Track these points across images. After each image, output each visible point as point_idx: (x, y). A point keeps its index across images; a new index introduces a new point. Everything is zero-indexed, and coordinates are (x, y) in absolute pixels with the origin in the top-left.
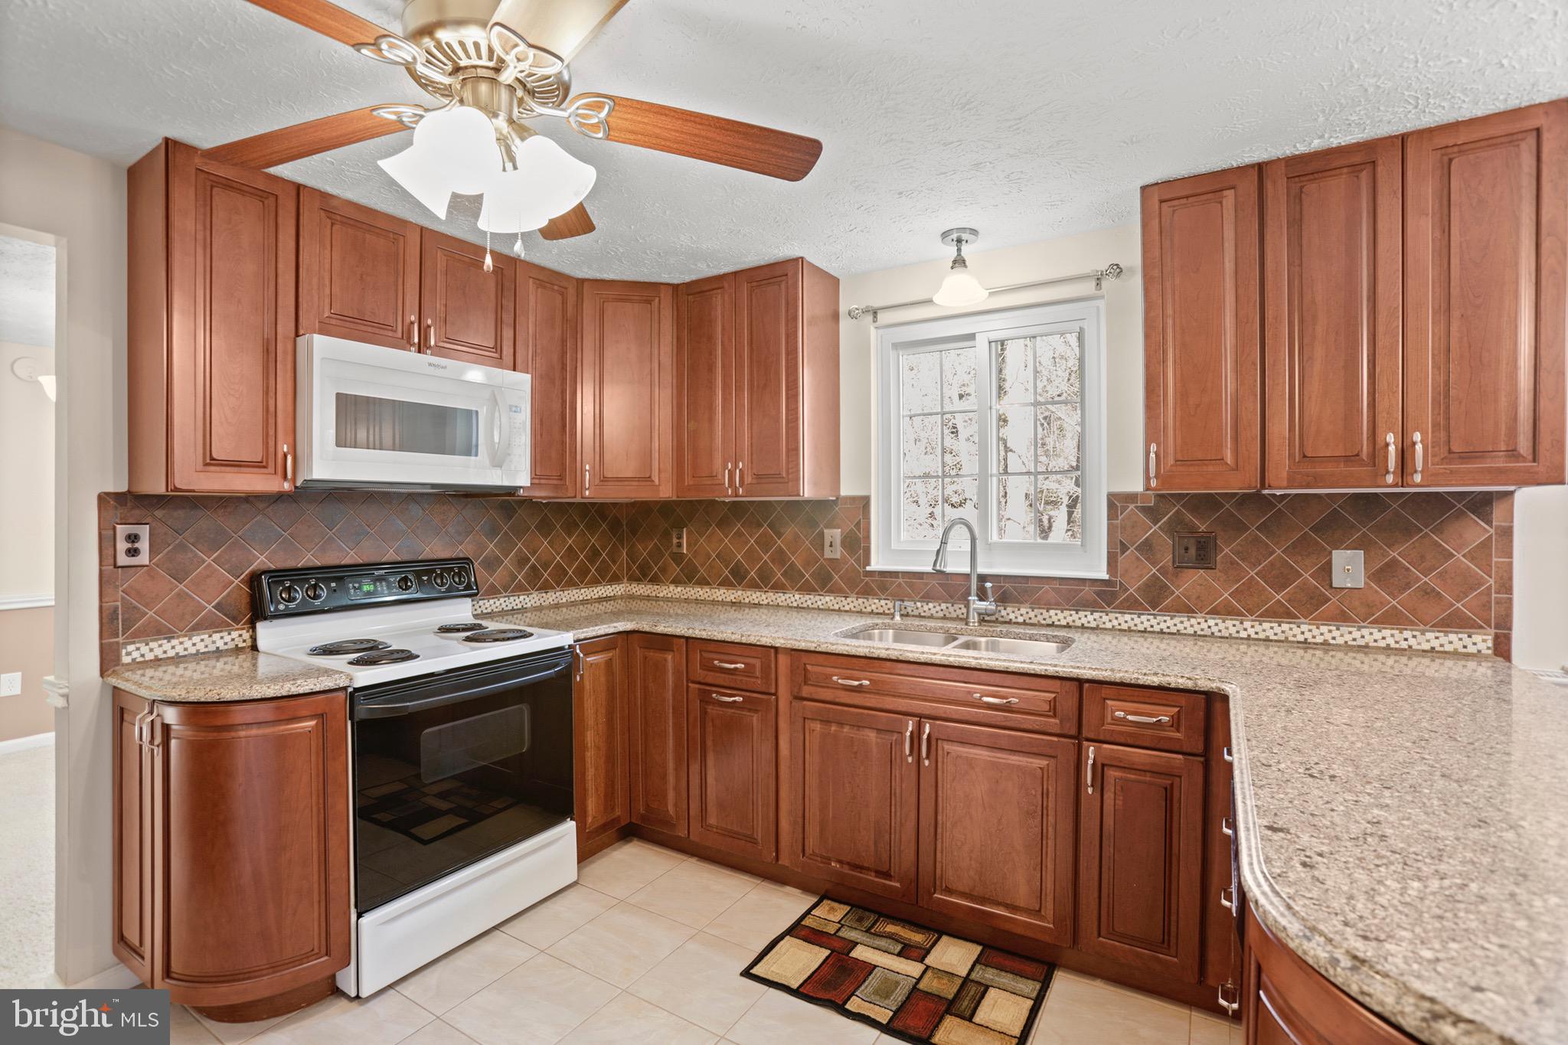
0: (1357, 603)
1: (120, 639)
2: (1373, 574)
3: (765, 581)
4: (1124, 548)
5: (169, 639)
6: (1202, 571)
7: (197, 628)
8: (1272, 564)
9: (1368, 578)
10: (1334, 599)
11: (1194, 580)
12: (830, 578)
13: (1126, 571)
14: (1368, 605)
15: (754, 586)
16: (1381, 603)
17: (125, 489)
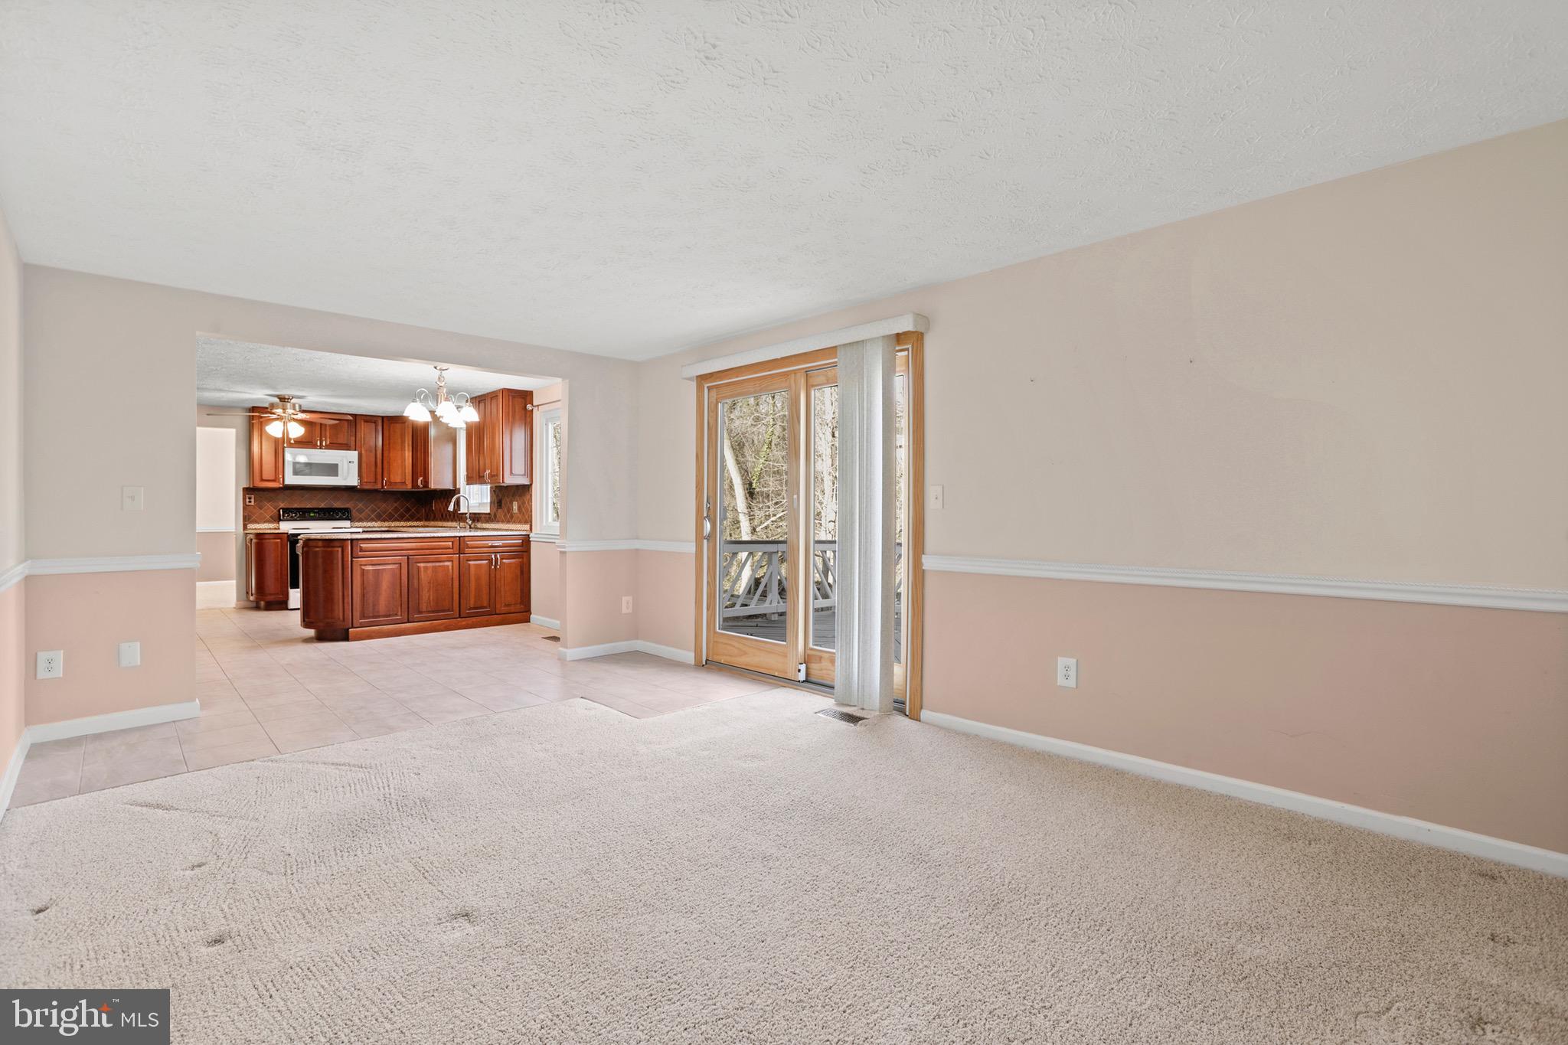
1: (247, 521)
5: (259, 522)
7: (265, 522)
17: (248, 486)
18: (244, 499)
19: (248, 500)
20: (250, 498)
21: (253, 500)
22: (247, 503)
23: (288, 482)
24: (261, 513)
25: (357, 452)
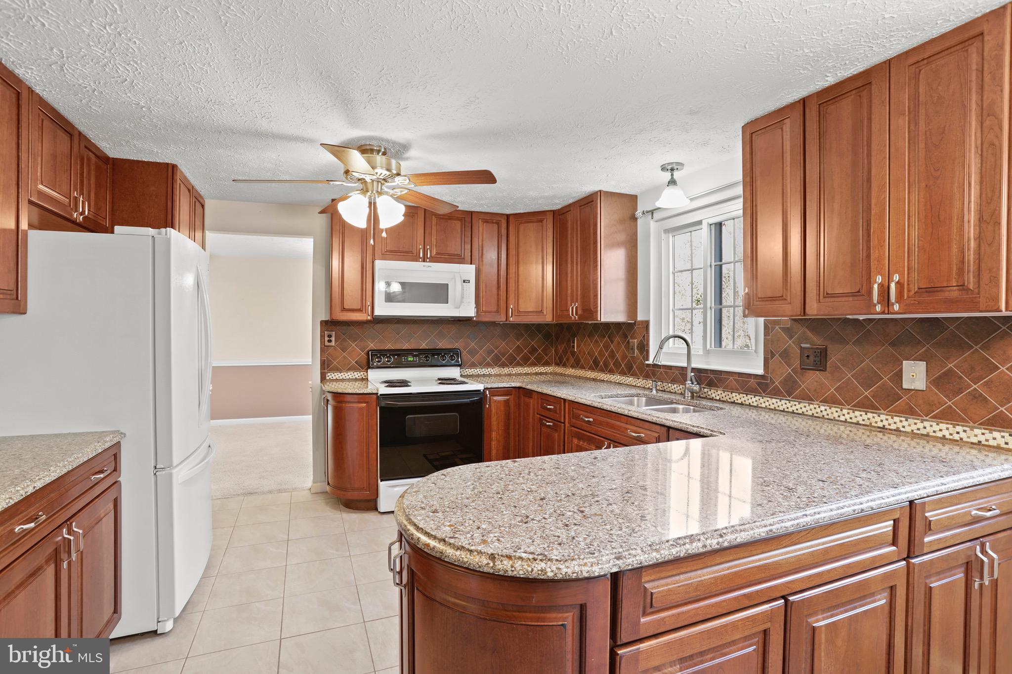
0: (921, 402)
1: (326, 371)
2: (933, 380)
3: (606, 369)
4: (773, 355)
5: (341, 373)
6: (818, 372)
7: (349, 370)
8: (862, 370)
9: (930, 382)
10: (905, 398)
11: (813, 378)
12: (632, 367)
13: (774, 370)
14: (930, 404)
15: (602, 370)
16: (939, 403)
17: (327, 319)
18: (322, 337)
19: (327, 339)
20: (330, 336)
21: (333, 339)
22: (327, 343)
23: (378, 312)
24: (344, 357)
25: (473, 267)
